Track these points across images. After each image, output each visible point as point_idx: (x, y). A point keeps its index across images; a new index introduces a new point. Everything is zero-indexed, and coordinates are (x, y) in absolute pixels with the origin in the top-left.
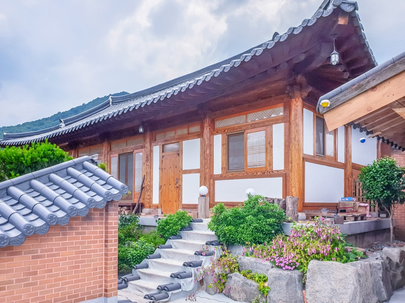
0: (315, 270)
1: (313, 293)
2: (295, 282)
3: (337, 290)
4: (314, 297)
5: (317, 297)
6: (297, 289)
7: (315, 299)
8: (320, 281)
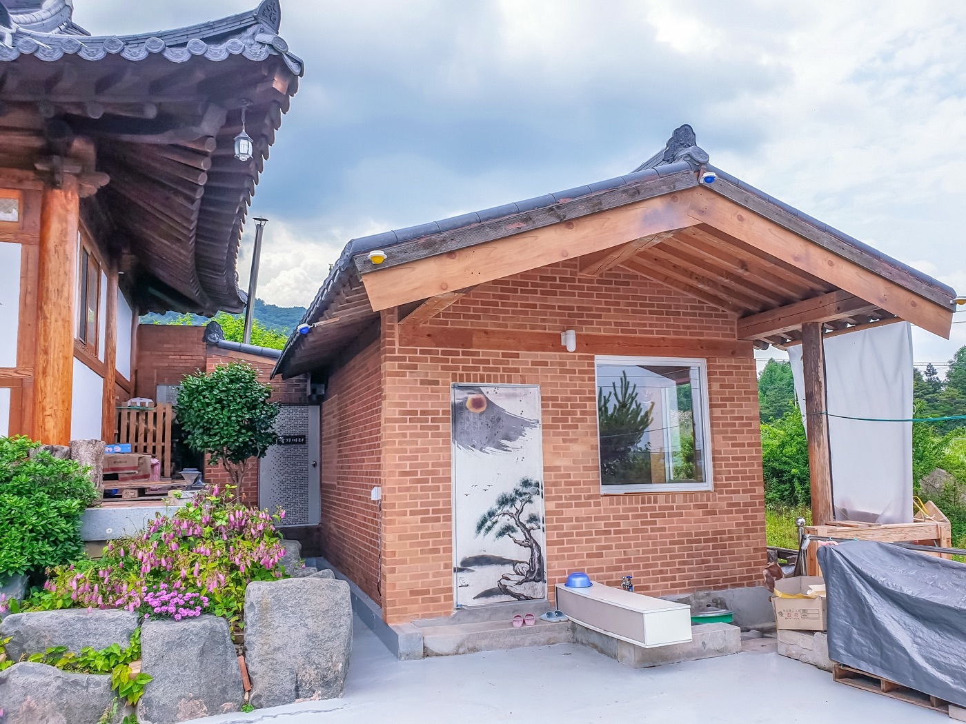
0: (266, 603)
1: (269, 656)
2: (224, 642)
3: (320, 633)
4: (271, 664)
5: (277, 663)
6: (228, 658)
7: (272, 669)
8: (281, 625)
